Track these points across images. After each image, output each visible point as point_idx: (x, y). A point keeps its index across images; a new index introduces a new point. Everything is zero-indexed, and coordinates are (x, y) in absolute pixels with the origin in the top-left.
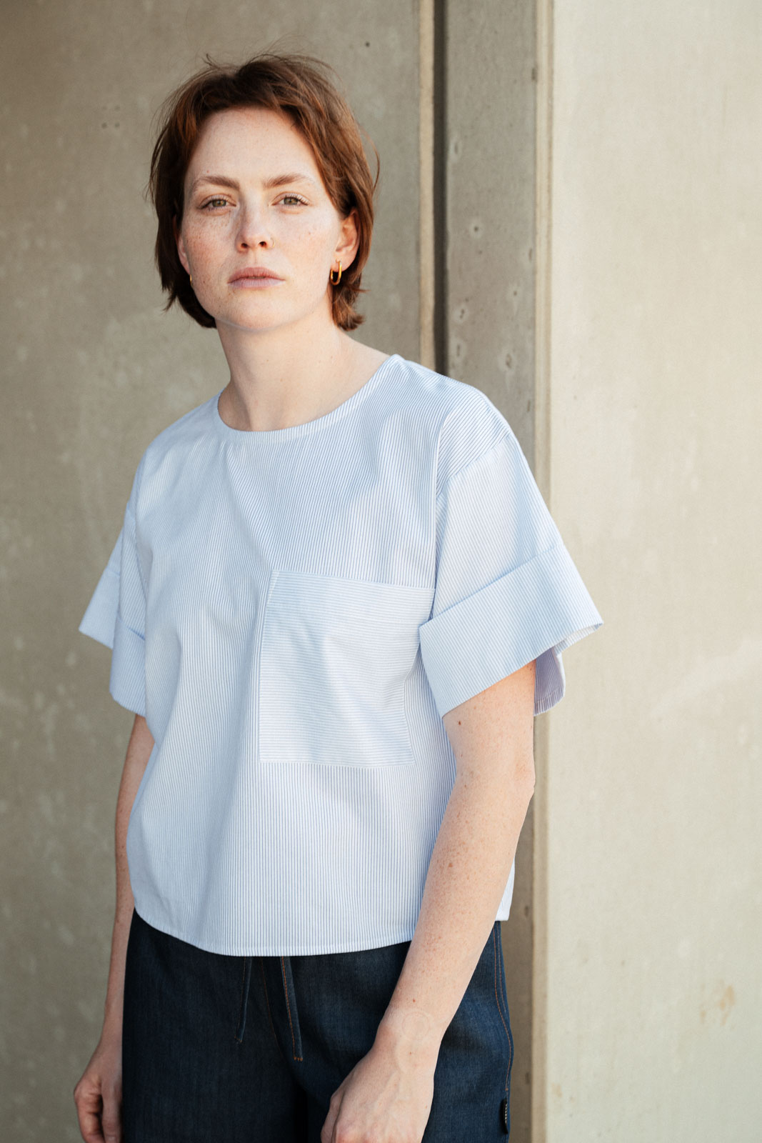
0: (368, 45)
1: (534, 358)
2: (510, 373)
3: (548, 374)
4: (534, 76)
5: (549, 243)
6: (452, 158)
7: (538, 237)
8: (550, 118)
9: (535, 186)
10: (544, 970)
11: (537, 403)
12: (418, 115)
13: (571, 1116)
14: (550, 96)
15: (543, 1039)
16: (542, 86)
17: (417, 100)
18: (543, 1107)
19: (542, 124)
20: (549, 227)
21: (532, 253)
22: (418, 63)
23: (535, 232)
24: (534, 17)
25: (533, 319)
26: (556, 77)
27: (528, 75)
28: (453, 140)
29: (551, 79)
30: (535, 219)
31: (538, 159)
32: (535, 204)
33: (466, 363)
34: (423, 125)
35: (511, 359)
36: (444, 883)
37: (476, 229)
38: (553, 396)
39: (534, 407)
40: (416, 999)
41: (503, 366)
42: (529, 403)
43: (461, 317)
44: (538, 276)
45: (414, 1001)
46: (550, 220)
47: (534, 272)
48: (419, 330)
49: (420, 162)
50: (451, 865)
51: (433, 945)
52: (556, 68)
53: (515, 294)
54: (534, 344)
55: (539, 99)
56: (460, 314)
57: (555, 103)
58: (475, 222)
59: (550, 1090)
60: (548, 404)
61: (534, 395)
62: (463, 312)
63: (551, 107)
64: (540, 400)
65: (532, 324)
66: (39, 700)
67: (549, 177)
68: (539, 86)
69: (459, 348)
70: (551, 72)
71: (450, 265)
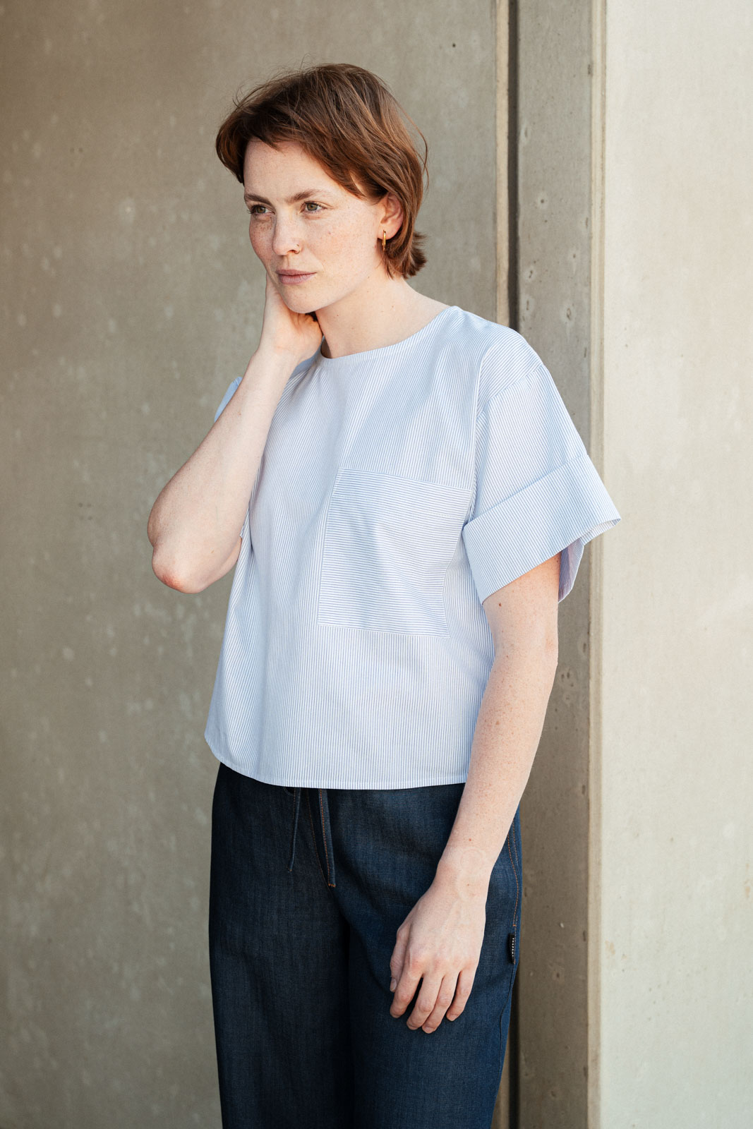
0: (454, 46)
1: (590, 311)
2: (570, 324)
3: (602, 325)
4: (590, 72)
5: (602, 212)
6: (523, 141)
7: (593, 208)
8: (604, 106)
9: (590, 164)
10: (599, 841)
11: (592, 350)
12: (495, 105)
13: (623, 971)
14: (604, 88)
15: (598, 902)
16: (597, 79)
17: (494, 93)
18: (597, 961)
19: (597, 111)
20: (603, 199)
21: (588, 222)
22: (496, 61)
23: (590, 205)
24: (590, 21)
25: (589, 278)
26: (608, 73)
27: (585, 70)
28: (524, 126)
29: (604, 74)
30: (590, 192)
31: (593, 141)
32: (591, 180)
33: (534, 316)
34: (499, 114)
35: (570, 313)
36: (493, 739)
37: (542, 201)
38: (606, 343)
39: (590, 353)
40: (472, 839)
41: (564, 319)
42: (586, 349)
43: (530, 277)
44: (593, 241)
45: (470, 840)
46: (603, 193)
47: (590, 238)
48: (495, 287)
49: (496, 145)
50: (498, 723)
51: (484, 791)
52: (608, 63)
53: (574, 256)
54: (590, 299)
55: (594, 89)
56: (529, 274)
57: (608, 94)
58: (542, 195)
59: (604, 947)
60: (602, 350)
61: (590, 343)
62: (531, 272)
63: (604, 97)
64: (595, 348)
65: (588, 282)
66: (180, 611)
67: (603, 157)
68: (594, 81)
69: (528, 302)
70: (604, 68)
71: (521, 233)
